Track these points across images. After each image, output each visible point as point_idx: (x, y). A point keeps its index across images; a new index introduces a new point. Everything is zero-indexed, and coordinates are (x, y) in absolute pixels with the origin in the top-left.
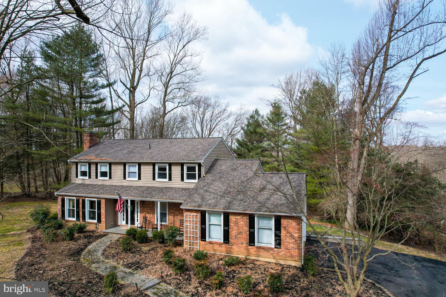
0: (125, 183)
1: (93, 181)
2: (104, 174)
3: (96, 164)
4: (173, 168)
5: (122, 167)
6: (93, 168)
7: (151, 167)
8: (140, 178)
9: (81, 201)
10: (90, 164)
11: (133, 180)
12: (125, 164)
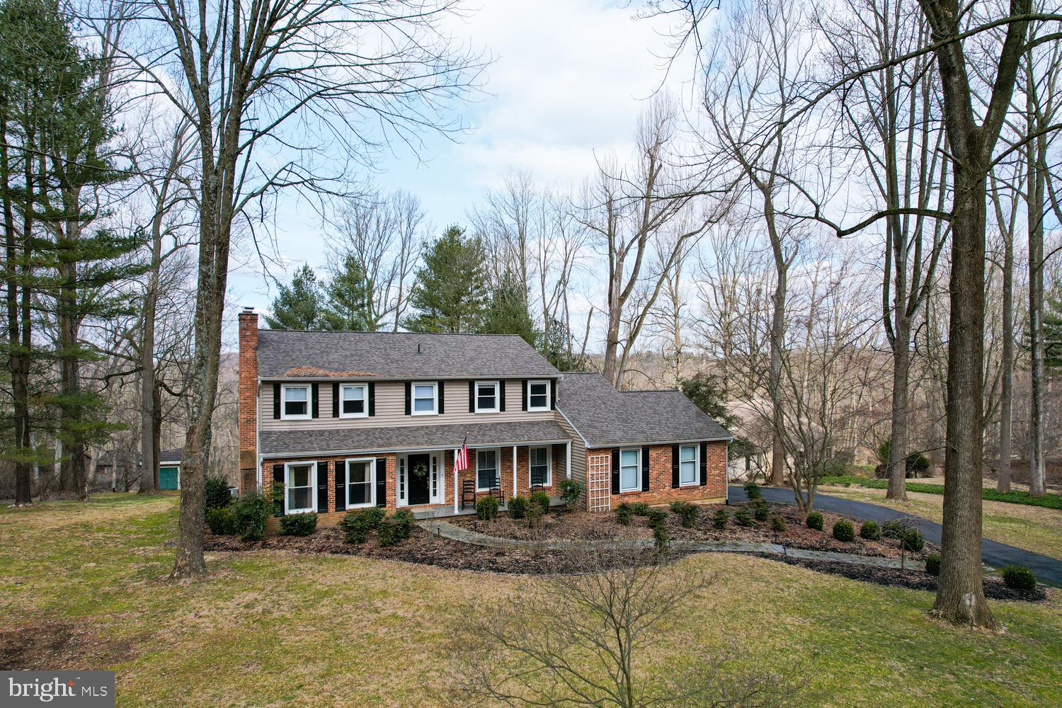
0: (408, 422)
1: (326, 422)
2: (354, 406)
3: (335, 386)
4: (508, 388)
5: (401, 391)
6: (326, 395)
7: (466, 389)
8: (441, 410)
9: (332, 467)
10: (315, 386)
11: (425, 416)
12: (408, 385)
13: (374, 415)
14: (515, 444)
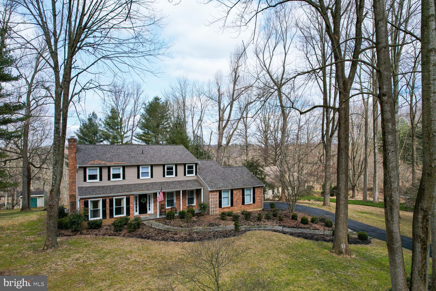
13: (125, 179)
14: (181, 190)
